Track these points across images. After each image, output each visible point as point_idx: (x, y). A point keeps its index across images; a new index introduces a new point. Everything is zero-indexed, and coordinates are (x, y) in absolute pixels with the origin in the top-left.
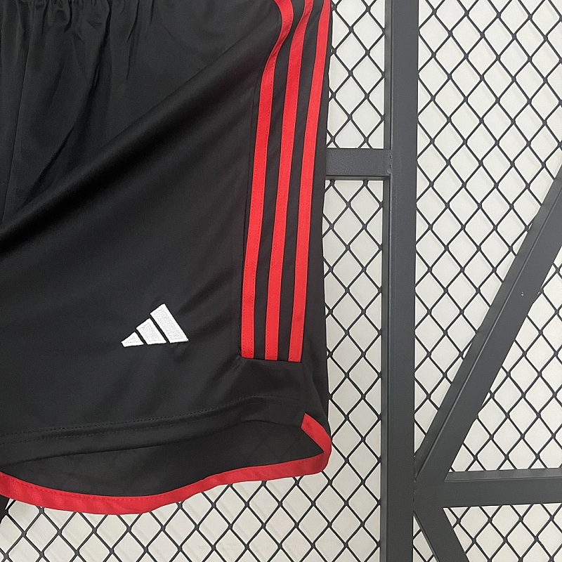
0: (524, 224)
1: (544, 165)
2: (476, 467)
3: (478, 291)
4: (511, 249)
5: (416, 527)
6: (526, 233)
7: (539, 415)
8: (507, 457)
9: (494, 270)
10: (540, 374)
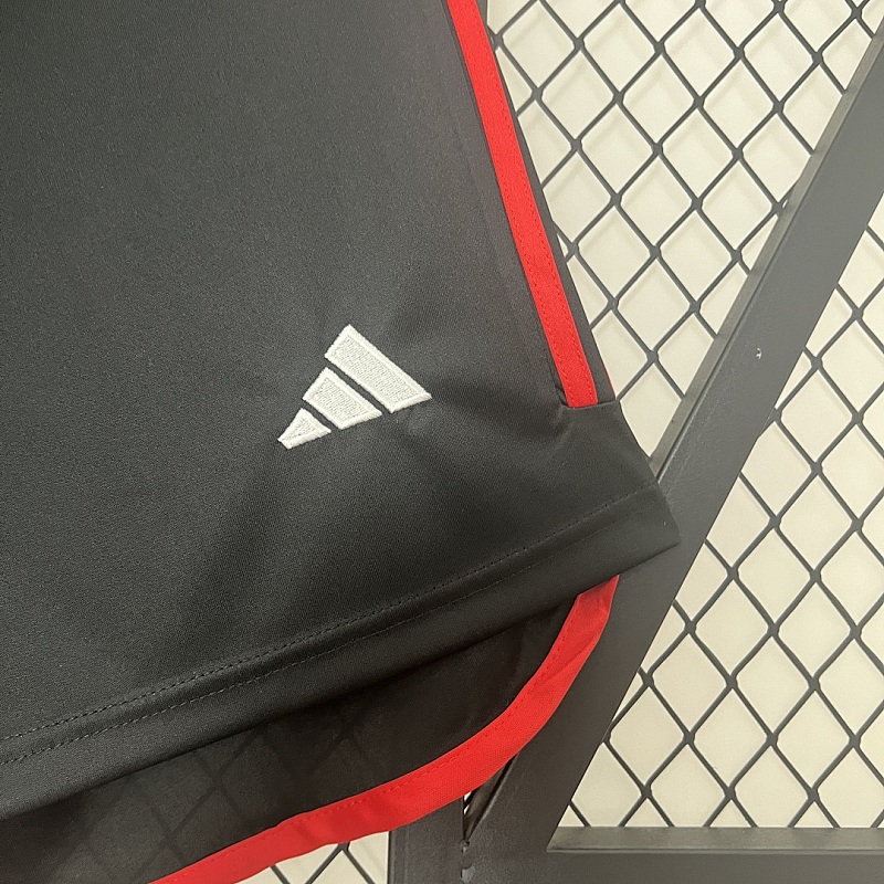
0: (771, 198)
1: (818, 58)
3: (653, 357)
4: (737, 256)
6: (775, 217)
7: (814, 685)
8: (730, 794)
9: (695, 307)
10: (816, 576)
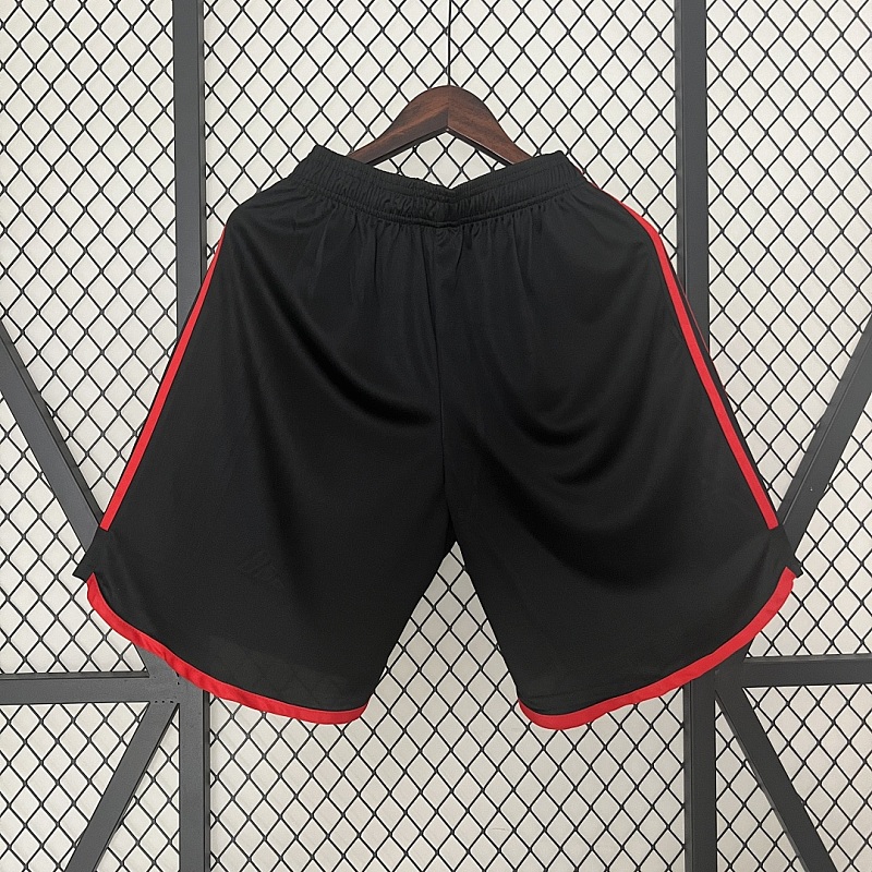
2: (773, 653)
5: (718, 710)
